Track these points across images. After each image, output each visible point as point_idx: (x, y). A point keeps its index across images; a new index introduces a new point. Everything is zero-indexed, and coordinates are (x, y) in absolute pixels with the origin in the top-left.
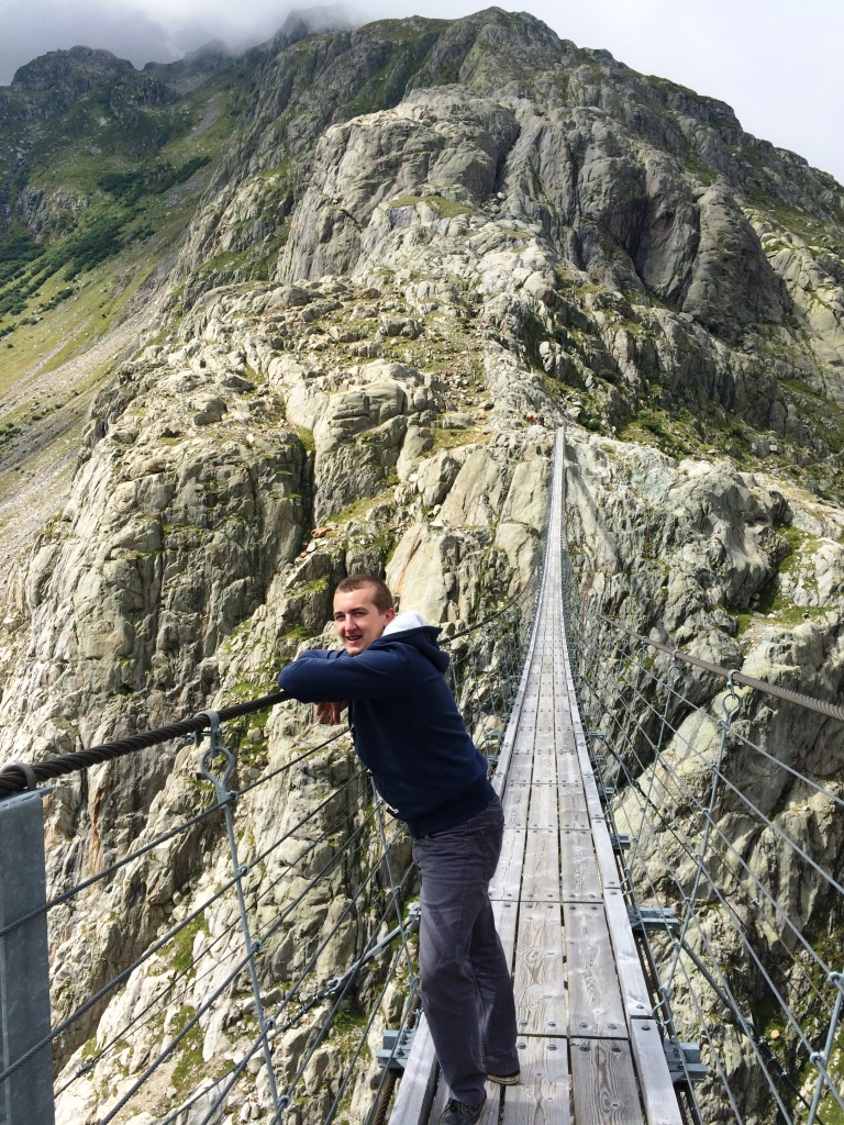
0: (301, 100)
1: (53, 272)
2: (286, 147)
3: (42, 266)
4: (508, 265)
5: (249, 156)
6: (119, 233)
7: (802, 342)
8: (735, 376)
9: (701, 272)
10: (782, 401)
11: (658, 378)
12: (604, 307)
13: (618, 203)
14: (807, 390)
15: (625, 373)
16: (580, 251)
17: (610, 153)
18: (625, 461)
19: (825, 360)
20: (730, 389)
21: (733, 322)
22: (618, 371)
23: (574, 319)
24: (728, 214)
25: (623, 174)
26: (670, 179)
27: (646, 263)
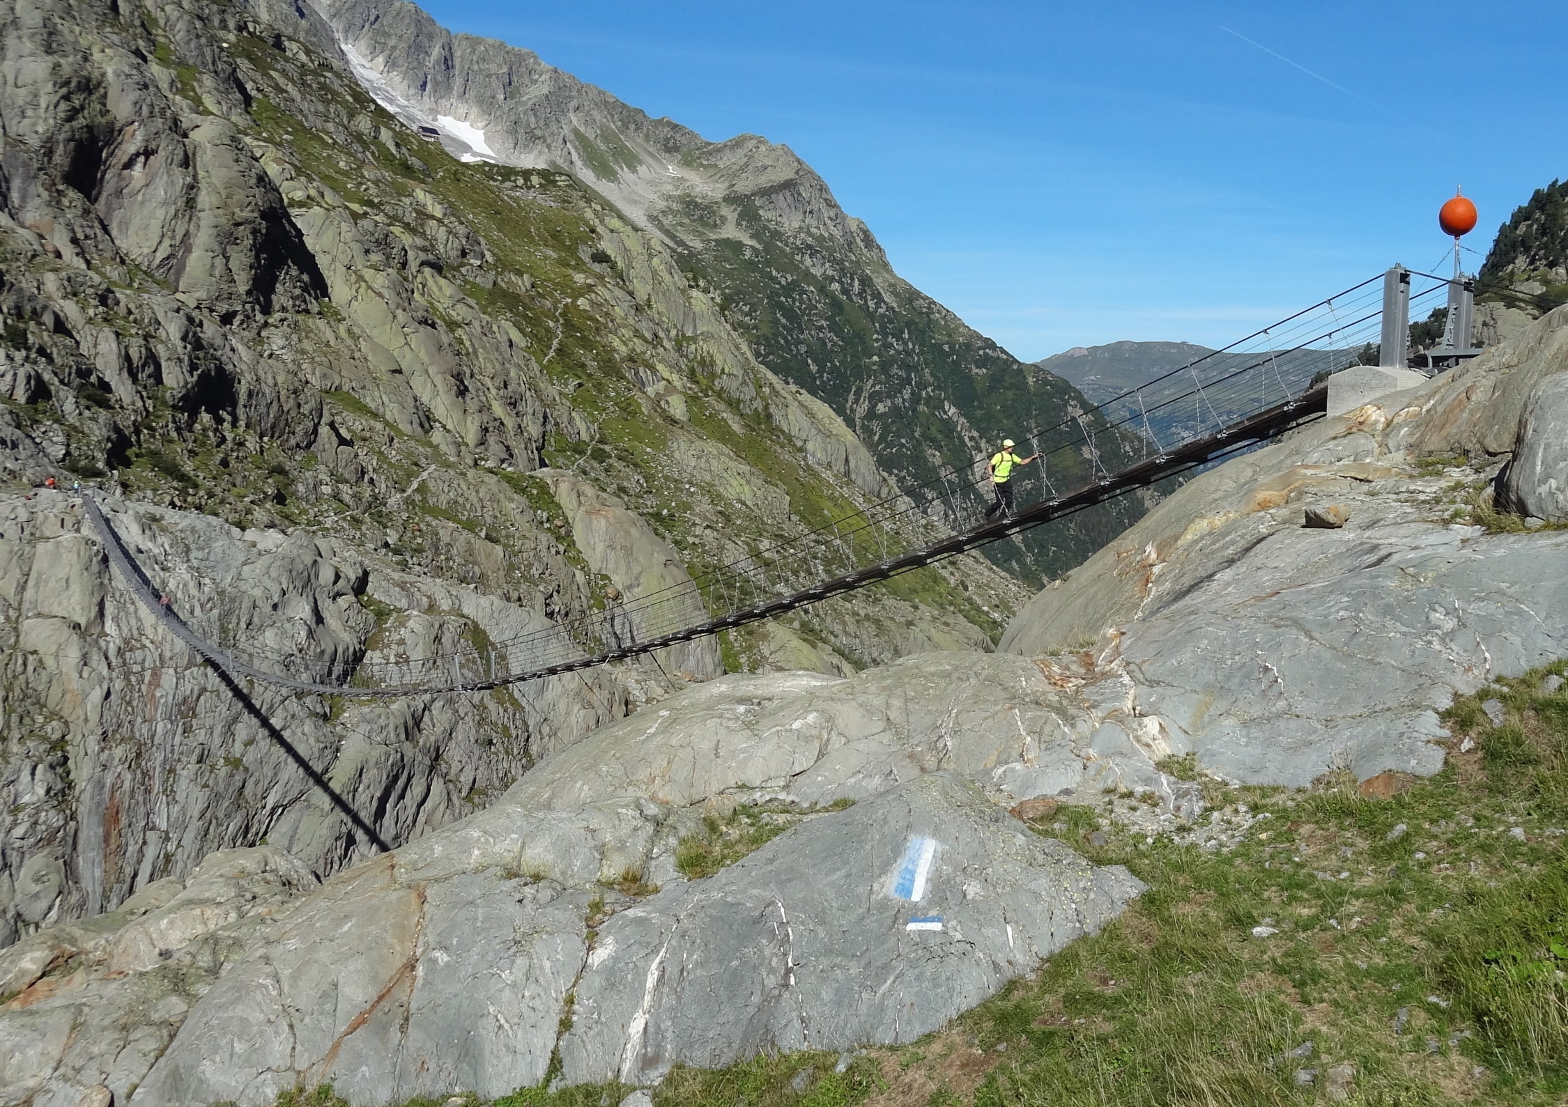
7: (349, 342)
8: (267, 392)
9: (203, 238)
10: (332, 425)
11: (163, 397)
12: (75, 294)
13: (67, 127)
14: (362, 409)
15: (117, 389)
16: (8, 189)
17: (49, 50)
18: (178, 533)
19: (380, 366)
20: (263, 409)
21: (253, 310)
22: (105, 386)
23: (34, 311)
24: (237, 161)
25: (73, 85)
26: (148, 101)
27: (117, 215)
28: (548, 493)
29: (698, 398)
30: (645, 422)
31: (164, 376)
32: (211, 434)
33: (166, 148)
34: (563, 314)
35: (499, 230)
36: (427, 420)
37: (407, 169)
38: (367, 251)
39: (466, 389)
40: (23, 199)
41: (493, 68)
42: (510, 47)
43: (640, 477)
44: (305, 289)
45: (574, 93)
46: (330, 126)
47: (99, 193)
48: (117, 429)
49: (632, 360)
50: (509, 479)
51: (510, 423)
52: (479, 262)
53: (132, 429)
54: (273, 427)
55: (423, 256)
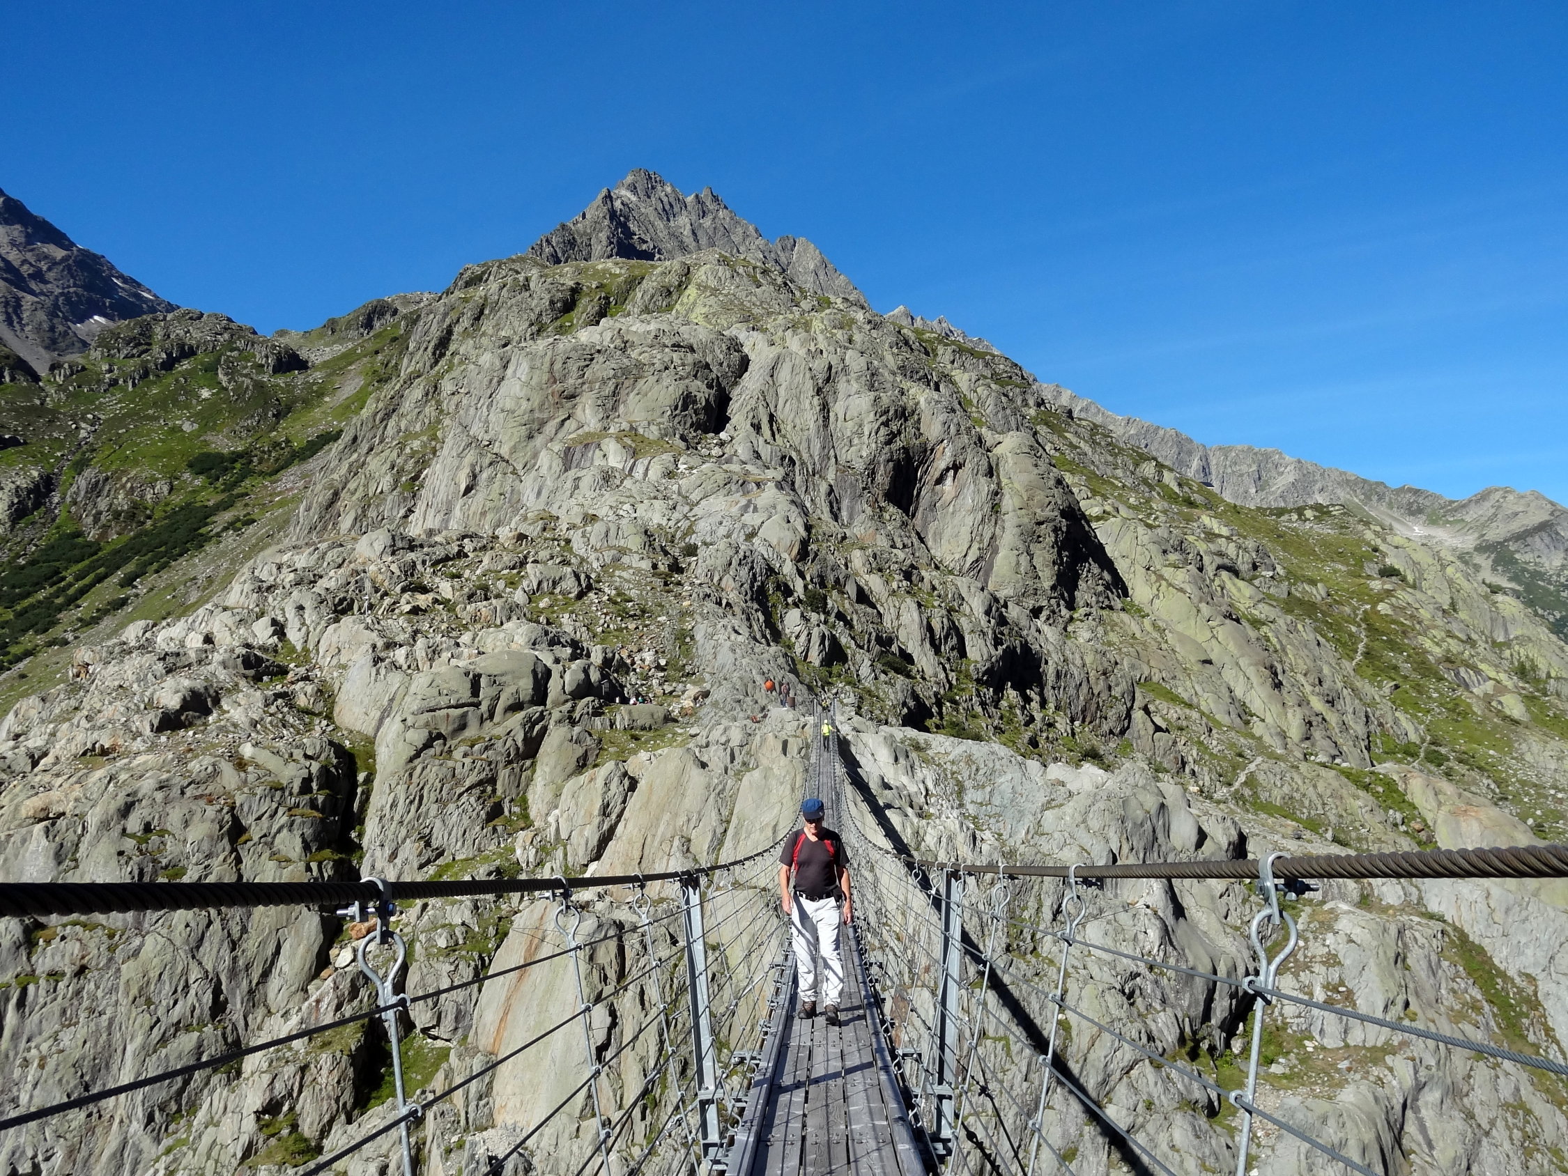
0: (462, 351)
1: (106, 576)
2: (439, 403)
3: (92, 568)
4: (735, 510)
5: (388, 416)
6: (207, 524)
7: (1156, 635)
8: (1076, 673)
9: (1009, 538)
10: (1146, 710)
11: (967, 670)
12: (880, 570)
13: (887, 448)
14: (1174, 699)
15: (919, 661)
16: (839, 509)
17: (871, 387)
18: (948, 766)
19: (1190, 658)
20: (1072, 691)
21: (1058, 605)
22: (909, 658)
23: (837, 581)
24: (1036, 465)
25: (892, 412)
26: (955, 420)
27: (932, 527)
28: (1397, 791)
29: (1535, 697)
30: (1480, 723)
31: (968, 649)
32: (1018, 712)
33: (972, 460)
34: (1364, 620)
35: (1284, 550)
36: (1245, 714)
37: (1191, 504)
38: (1165, 552)
39: (1281, 683)
40: (851, 517)
41: (1244, 468)
42: (1257, 449)
43: (1490, 781)
44: (1107, 587)
45: (1318, 477)
46: (1119, 472)
47: (916, 509)
48: (915, 696)
49: (1448, 660)
50: (1347, 774)
51: (1332, 718)
52: (1271, 573)
53: (934, 700)
54: (1084, 711)
55: (1219, 561)
